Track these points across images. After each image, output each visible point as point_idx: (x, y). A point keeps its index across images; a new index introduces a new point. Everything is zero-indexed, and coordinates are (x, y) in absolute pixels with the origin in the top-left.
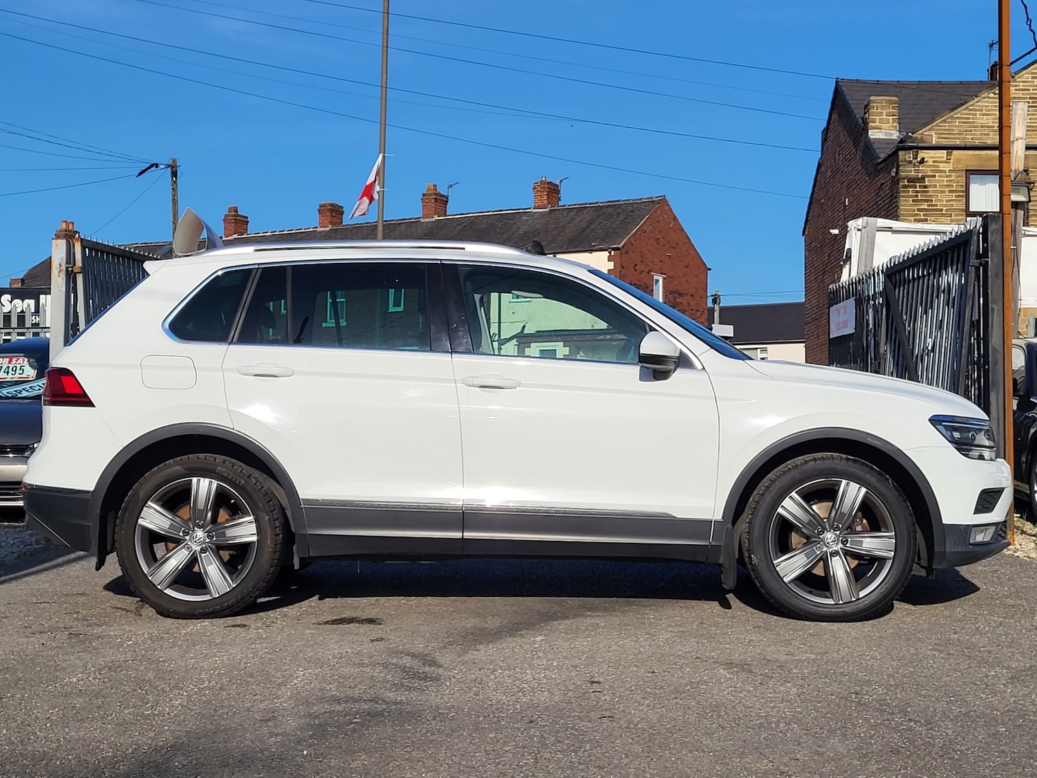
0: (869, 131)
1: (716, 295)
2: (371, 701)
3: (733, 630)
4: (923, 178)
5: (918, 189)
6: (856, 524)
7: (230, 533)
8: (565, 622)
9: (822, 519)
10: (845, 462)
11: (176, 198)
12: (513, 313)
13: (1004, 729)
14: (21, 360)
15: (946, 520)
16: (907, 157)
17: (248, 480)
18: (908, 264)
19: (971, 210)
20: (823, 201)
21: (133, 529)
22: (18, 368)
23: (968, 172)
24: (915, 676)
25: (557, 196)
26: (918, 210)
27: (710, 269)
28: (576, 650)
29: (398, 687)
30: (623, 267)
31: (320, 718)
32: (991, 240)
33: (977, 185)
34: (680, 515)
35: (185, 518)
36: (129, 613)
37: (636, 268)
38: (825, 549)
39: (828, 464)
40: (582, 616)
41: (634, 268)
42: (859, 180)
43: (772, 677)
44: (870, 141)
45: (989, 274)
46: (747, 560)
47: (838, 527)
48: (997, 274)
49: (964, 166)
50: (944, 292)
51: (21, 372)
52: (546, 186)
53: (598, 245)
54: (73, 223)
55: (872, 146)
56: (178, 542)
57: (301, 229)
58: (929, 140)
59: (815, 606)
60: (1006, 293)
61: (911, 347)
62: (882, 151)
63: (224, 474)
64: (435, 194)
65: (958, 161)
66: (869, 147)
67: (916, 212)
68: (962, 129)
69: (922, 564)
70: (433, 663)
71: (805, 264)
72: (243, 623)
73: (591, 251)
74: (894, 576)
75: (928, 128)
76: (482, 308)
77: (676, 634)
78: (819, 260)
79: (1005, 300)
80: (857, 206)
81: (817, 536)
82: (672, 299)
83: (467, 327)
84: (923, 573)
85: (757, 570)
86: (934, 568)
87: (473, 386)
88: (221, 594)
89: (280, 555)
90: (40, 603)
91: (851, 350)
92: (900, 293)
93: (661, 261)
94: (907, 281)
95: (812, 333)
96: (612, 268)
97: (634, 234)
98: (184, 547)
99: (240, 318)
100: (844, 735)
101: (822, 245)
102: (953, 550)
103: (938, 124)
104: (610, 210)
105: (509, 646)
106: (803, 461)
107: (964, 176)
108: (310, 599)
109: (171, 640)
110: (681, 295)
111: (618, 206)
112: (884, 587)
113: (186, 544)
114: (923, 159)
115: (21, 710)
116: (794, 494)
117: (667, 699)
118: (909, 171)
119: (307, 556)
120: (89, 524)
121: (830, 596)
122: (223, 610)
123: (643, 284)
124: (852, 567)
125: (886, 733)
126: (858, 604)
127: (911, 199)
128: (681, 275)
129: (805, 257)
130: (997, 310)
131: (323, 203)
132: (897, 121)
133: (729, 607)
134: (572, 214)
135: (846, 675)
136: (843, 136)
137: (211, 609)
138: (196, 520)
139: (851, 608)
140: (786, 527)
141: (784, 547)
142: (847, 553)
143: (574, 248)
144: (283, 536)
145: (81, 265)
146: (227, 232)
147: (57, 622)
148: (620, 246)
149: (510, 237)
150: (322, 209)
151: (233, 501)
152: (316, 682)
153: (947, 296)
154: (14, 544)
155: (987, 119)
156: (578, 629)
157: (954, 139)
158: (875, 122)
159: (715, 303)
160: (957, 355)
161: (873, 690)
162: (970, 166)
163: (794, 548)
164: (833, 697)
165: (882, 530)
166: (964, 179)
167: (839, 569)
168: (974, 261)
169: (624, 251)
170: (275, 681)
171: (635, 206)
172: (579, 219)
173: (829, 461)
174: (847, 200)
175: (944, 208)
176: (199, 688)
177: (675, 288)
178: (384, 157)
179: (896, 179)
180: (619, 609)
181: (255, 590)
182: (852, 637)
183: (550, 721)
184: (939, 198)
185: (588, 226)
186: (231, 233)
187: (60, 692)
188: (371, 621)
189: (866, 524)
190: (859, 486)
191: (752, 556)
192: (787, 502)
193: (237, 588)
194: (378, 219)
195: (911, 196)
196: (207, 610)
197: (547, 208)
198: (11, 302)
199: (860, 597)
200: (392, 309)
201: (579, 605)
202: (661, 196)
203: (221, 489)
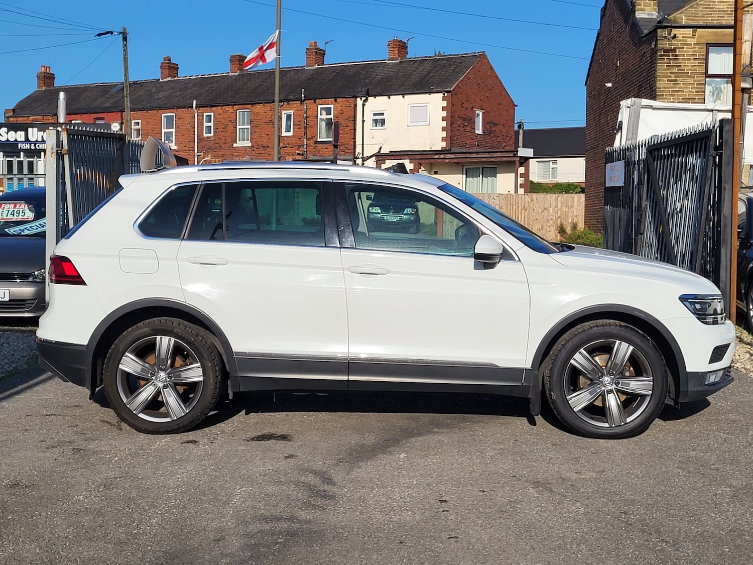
0: (636, 12)
1: (521, 122)
2: (289, 520)
3: (538, 447)
4: (675, 50)
5: (671, 58)
6: (625, 370)
7: (184, 375)
8: (419, 438)
9: (601, 367)
10: (619, 328)
11: (126, 57)
12: (373, 138)
13: (727, 550)
14: (23, 205)
15: (689, 369)
16: (663, 33)
17: (197, 338)
18: (664, 146)
19: (709, 73)
20: (600, 61)
21: (115, 372)
22: (21, 212)
23: (707, 45)
24: (666, 495)
25: (405, 51)
26: (671, 73)
27: (517, 106)
28: (428, 467)
29: (307, 505)
30: (453, 105)
31: (254, 538)
32: (725, 137)
33: (715, 54)
34: (502, 364)
35: (152, 363)
36: (113, 427)
37: (463, 105)
38: (603, 388)
39: (607, 329)
40: (432, 432)
41: (462, 105)
42: (627, 48)
43: (566, 496)
44: (636, 20)
45: (723, 162)
46: (548, 395)
47: (613, 373)
48: (729, 163)
49: (705, 40)
50: (689, 170)
51: (23, 214)
52: (397, 43)
53: (435, 89)
54: (50, 67)
55: (638, 24)
56: (147, 380)
57: (217, 74)
58: (680, 20)
59: (595, 428)
60: (735, 176)
61: (665, 206)
62: (646, 27)
63: (179, 334)
64: (316, 49)
65: (701, 36)
66: (636, 24)
67: (669, 75)
68: (704, 13)
69: (671, 397)
70: (329, 481)
71: (587, 107)
72: (194, 439)
73: (430, 93)
74: (651, 408)
75: (679, 12)
76: (360, 200)
77: (499, 452)
78: (597, 105)
79: (734, 181)
80: (625, 67)
81: (597, 379)
82: (489, 128)
83: (351, 229)
84: (672, 403)
85: (555, 403)
86: (680, 401)
87: (356, 273)
88: (178, 417)
89: (219, 389)
90: (49, 415)
91: (621, 198)
92: (658, 165)
93: (481, 100)
94: (663, 157)
95: (590, 157)
96: (445, 105)
97: (462, 81)
98: (151, 384)
99: (189, 221)
100: (618, 556)
101: (599, 94)
102: (693, 390)
103: (687, 9)
104: (445, 61)
105: (381, 463)
106: (589, 327)
107: (705, 48)
108: (239, 414)
109: (145, 457)
110: (495, 125)
111: (450, 59)
112: (644, 415)
113: (153, 382)
114: (675, 35)
115: (47, 528)
116: (582, 350)
117: (494, 519)
118: (664, 44)
119: (238, 391)
120: (84, 368)
121: (606, 421)
122: (180, 429)
123: (468, 118)
124: (622, 400)
125: (646, 554)
126: (626, 427)
127: (665, 65)
128: (496, 110)
129: (587, 102)
130: (728, 188)
131: (233, 54)
132: (656, 4)
133: (535, 425)
134: (416, 65)
135: (617, 494)
136: (617, 15)
137: (171, 428)
138: (160, 365)
139: (621, 430)
140: (575, 373)
141: (575, 386)
142: (618, 391)
143: (417, 91)
144: (221, 377)
145: (67, 148)
146: (163, 76)
147: (63, 436)
148: (452, 89)
149: (371, 81)
150: (233, 59)
151: (185, 353)
152: (250, 500)
153: (691, 174)
154: (24, 348)
155: (723, 6)
156: (429, 446)
157: (699, 20)
158: (641, 5)
159: (520, 128)
160: (698, 220)
161: (637, 510)
162: (710, 40)
163: (581, 387)
164: (609, 517)
165: (644, 375)
166: (705, 50)
167: (613, 402)
168: (712, 152)
169: (454, 93)
170: (221, 500)
171: (463, 59)
172: (421, 68)
173: (608, 327)
174: (618, 62)
175: (690, 72)
176: (169, 506)
177: (491, 120)
178: (280, 32)
179: (655, 50)
180: (457, 425)
181: (202, 415)
182: (621, 454)
183: (414, 541)
184: (686, 64)
185: (428, 74)
186: (166, 77)
187: (72, 510)
188: (284, 437)
189: (633, 371)
190: (628, 345)
191: (552, 393)
192: (577, 356)
193: (190, 413)
194: (276, 67)
195: (666, 63)
196: (168, 429)
197: (397, 60)
198: (7, 133)
199: (627, 422)
200: (284, 134)
201: (429, 421)
202: (481, 52)
203: (177, 344)
